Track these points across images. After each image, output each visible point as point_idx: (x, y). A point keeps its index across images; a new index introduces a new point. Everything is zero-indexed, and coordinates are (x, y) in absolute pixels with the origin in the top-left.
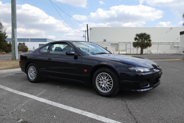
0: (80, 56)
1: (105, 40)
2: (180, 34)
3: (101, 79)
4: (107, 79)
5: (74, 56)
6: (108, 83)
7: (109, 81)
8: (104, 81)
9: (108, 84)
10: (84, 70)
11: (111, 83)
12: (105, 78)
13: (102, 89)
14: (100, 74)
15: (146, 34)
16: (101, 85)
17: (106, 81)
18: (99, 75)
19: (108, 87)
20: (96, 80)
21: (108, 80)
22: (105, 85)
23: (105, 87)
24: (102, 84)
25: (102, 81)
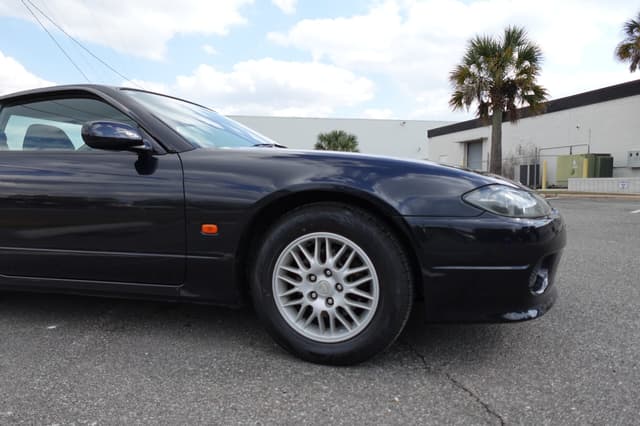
0: (169, 152)
2: (429, 136)
3: (302, 271)
4: (339, 264)
5: (135, 157)
6: (350, 288)
7: (350, 279)
8: (321, 278)
9: (350, 296)
10: (201, 229)
11: (367, 287)
12: (331, 261)
13: (315, 322)
14: (298, 242)
15: (345, 135)
16: (305, 301)
17: (336, 278)
18: (289, 249)
19: (347, 309)
20: (277, 276)
21: (345, 271)
22: (329, 301)
23: (332, 311)
24: (313, 296)
25: (311, 278)
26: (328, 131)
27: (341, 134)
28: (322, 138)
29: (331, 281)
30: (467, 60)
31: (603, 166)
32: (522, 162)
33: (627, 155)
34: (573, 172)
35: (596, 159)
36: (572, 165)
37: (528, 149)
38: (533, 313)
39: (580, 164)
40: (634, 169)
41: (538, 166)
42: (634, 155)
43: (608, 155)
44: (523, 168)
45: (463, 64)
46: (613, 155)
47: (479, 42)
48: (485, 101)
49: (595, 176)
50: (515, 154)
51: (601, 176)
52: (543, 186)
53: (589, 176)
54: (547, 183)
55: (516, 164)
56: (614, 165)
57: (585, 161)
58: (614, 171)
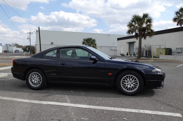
0: (101, 60)
1: (52, 43)
2: (118, 40)
3: (126, 81)
9: (134, 85)
10: (109, 74)
12: (131, 79)
16: (126, 86)
21: (133, 81)
22: (130, 86)
25: (128, 82)
26: (86, 38)
27: (91, 39)
28: (84, 40)
29: (131, 82)
30: (132, 21)
31: (169, 52)
32: (146, 49)
33: (175, 49)
34: (161, 53)
35: (167, 50)
36: (160, 51)
37: (148, 46)
38: (161, 87)
39: (163, 51)
40: (178, 53)
41: (151, 51)
42: (178, 49)
43: (171, 48)
44: (146, 51)
45: (131, 22)
46: (172, 49)
47: (136, 16)
48: (137, 33)
49: (167, 55)
50: (144, 47)
51: (169, 55)
52: (152, 57)
53: (165, 55)
54: (153, 56)
55: (144, 50)
56: (172, 51)
57: (164, 50)
58: (172, 53)
